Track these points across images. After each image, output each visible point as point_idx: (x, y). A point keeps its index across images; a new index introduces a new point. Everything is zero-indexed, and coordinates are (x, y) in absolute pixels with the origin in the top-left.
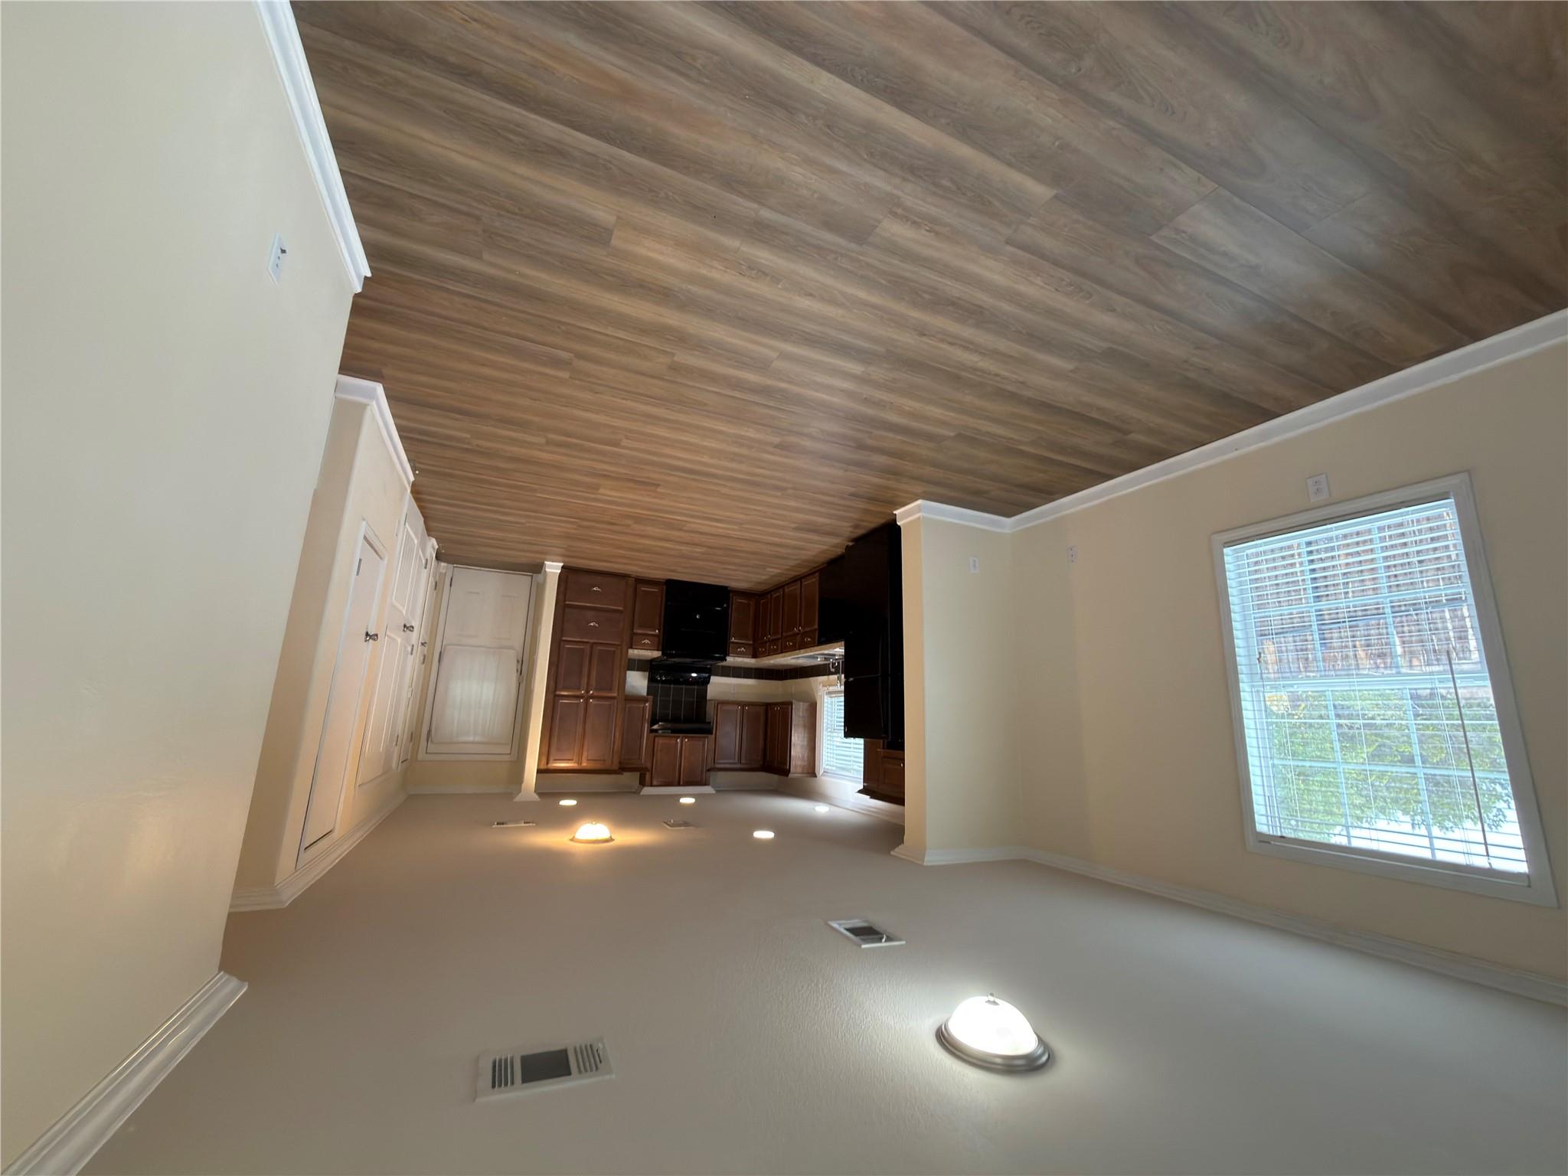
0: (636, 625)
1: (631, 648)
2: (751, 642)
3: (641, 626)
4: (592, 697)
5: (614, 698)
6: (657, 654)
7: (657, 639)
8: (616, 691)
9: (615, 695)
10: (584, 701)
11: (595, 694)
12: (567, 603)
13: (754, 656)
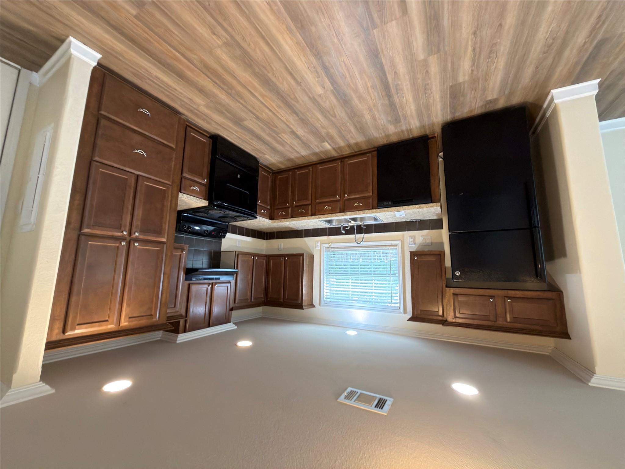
0: (185, 169)
1: (180, 192)
2: (269, 207)
3: (191, 171)
4: (137, 240)
5: (163, 243)
6: (203, 203)
7: (203, 188)
8: (166, 236)
9: (164, 240)
10: (126, 243)
11: (141, 237)
12: (103, 112)
13: (271, 218)
